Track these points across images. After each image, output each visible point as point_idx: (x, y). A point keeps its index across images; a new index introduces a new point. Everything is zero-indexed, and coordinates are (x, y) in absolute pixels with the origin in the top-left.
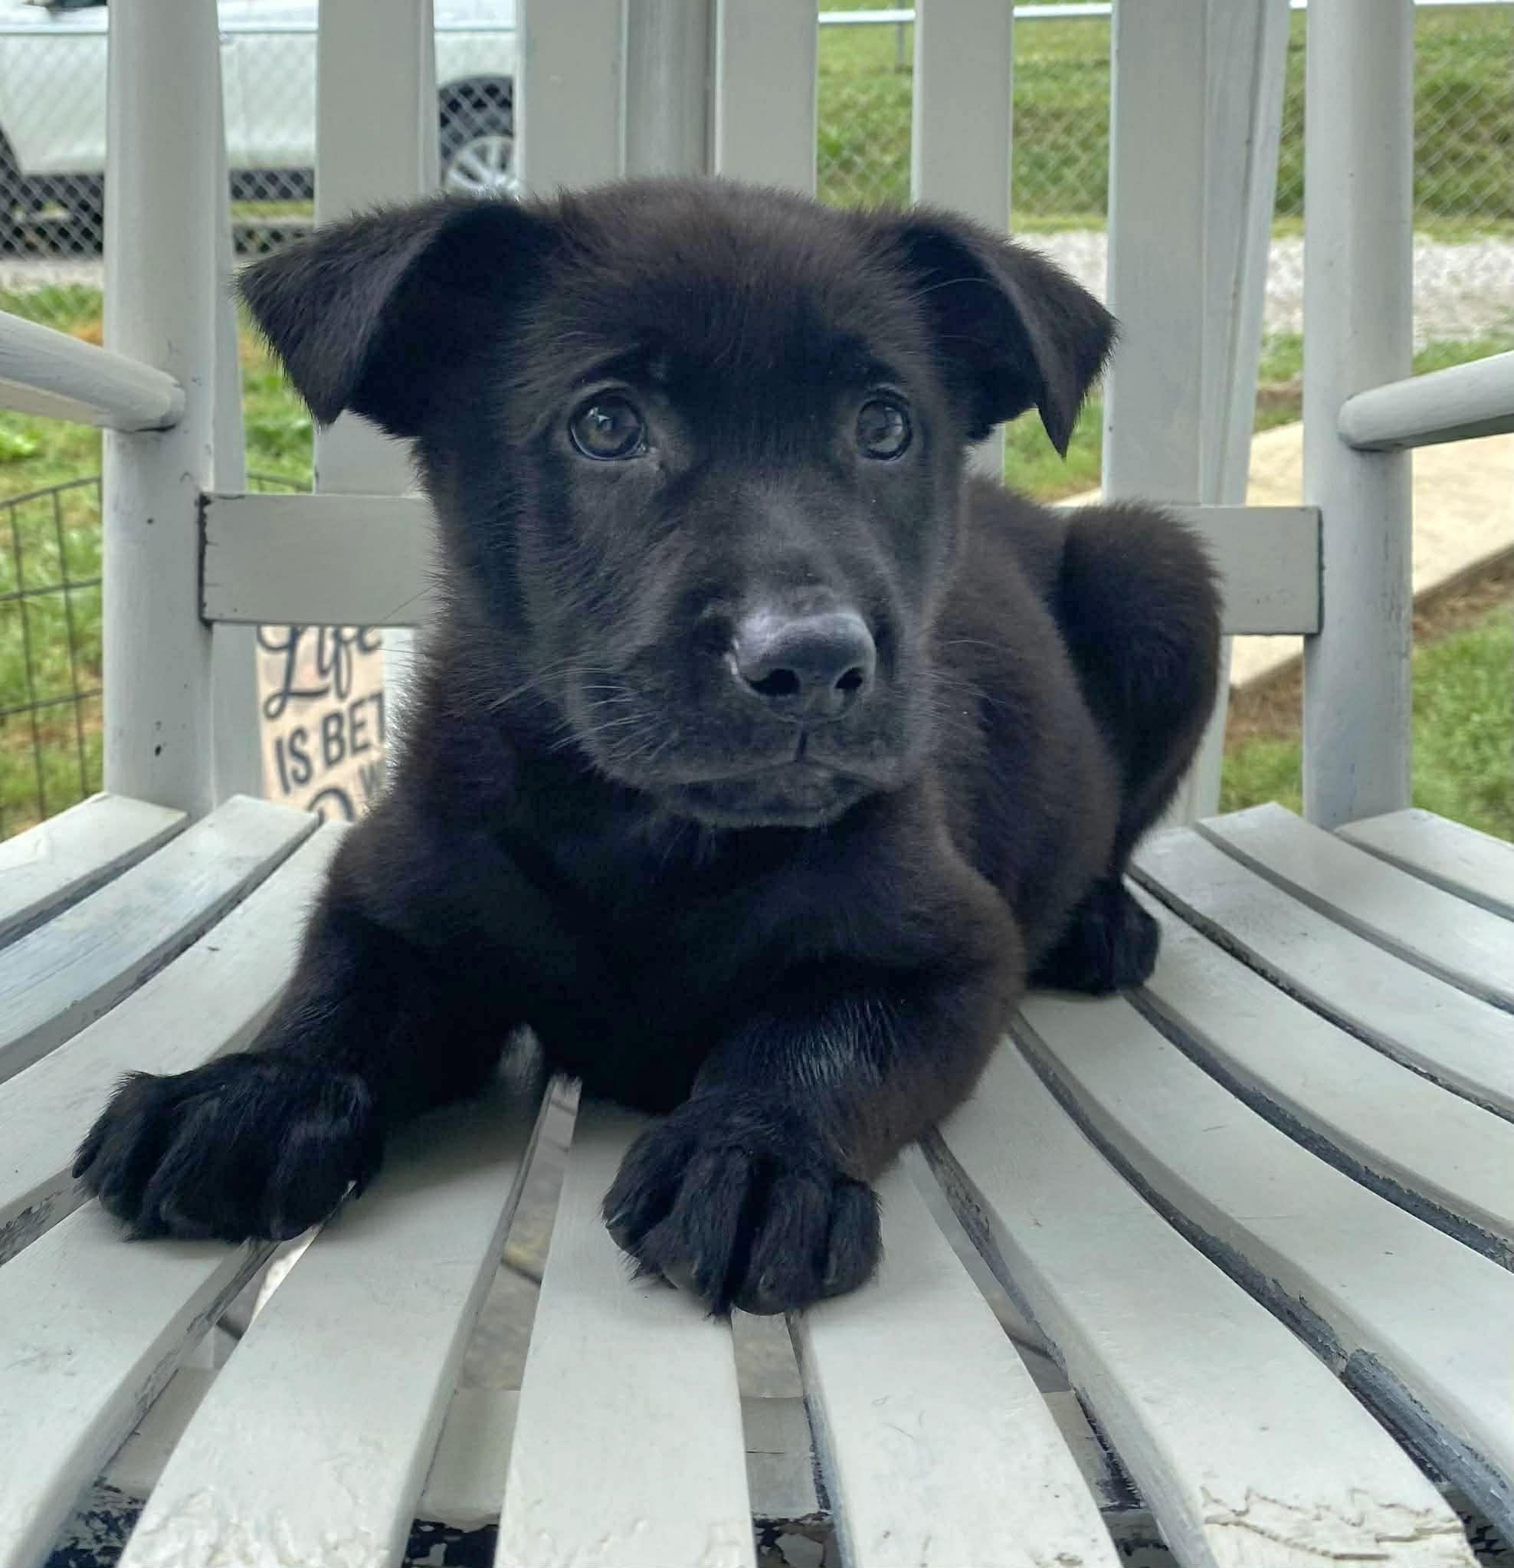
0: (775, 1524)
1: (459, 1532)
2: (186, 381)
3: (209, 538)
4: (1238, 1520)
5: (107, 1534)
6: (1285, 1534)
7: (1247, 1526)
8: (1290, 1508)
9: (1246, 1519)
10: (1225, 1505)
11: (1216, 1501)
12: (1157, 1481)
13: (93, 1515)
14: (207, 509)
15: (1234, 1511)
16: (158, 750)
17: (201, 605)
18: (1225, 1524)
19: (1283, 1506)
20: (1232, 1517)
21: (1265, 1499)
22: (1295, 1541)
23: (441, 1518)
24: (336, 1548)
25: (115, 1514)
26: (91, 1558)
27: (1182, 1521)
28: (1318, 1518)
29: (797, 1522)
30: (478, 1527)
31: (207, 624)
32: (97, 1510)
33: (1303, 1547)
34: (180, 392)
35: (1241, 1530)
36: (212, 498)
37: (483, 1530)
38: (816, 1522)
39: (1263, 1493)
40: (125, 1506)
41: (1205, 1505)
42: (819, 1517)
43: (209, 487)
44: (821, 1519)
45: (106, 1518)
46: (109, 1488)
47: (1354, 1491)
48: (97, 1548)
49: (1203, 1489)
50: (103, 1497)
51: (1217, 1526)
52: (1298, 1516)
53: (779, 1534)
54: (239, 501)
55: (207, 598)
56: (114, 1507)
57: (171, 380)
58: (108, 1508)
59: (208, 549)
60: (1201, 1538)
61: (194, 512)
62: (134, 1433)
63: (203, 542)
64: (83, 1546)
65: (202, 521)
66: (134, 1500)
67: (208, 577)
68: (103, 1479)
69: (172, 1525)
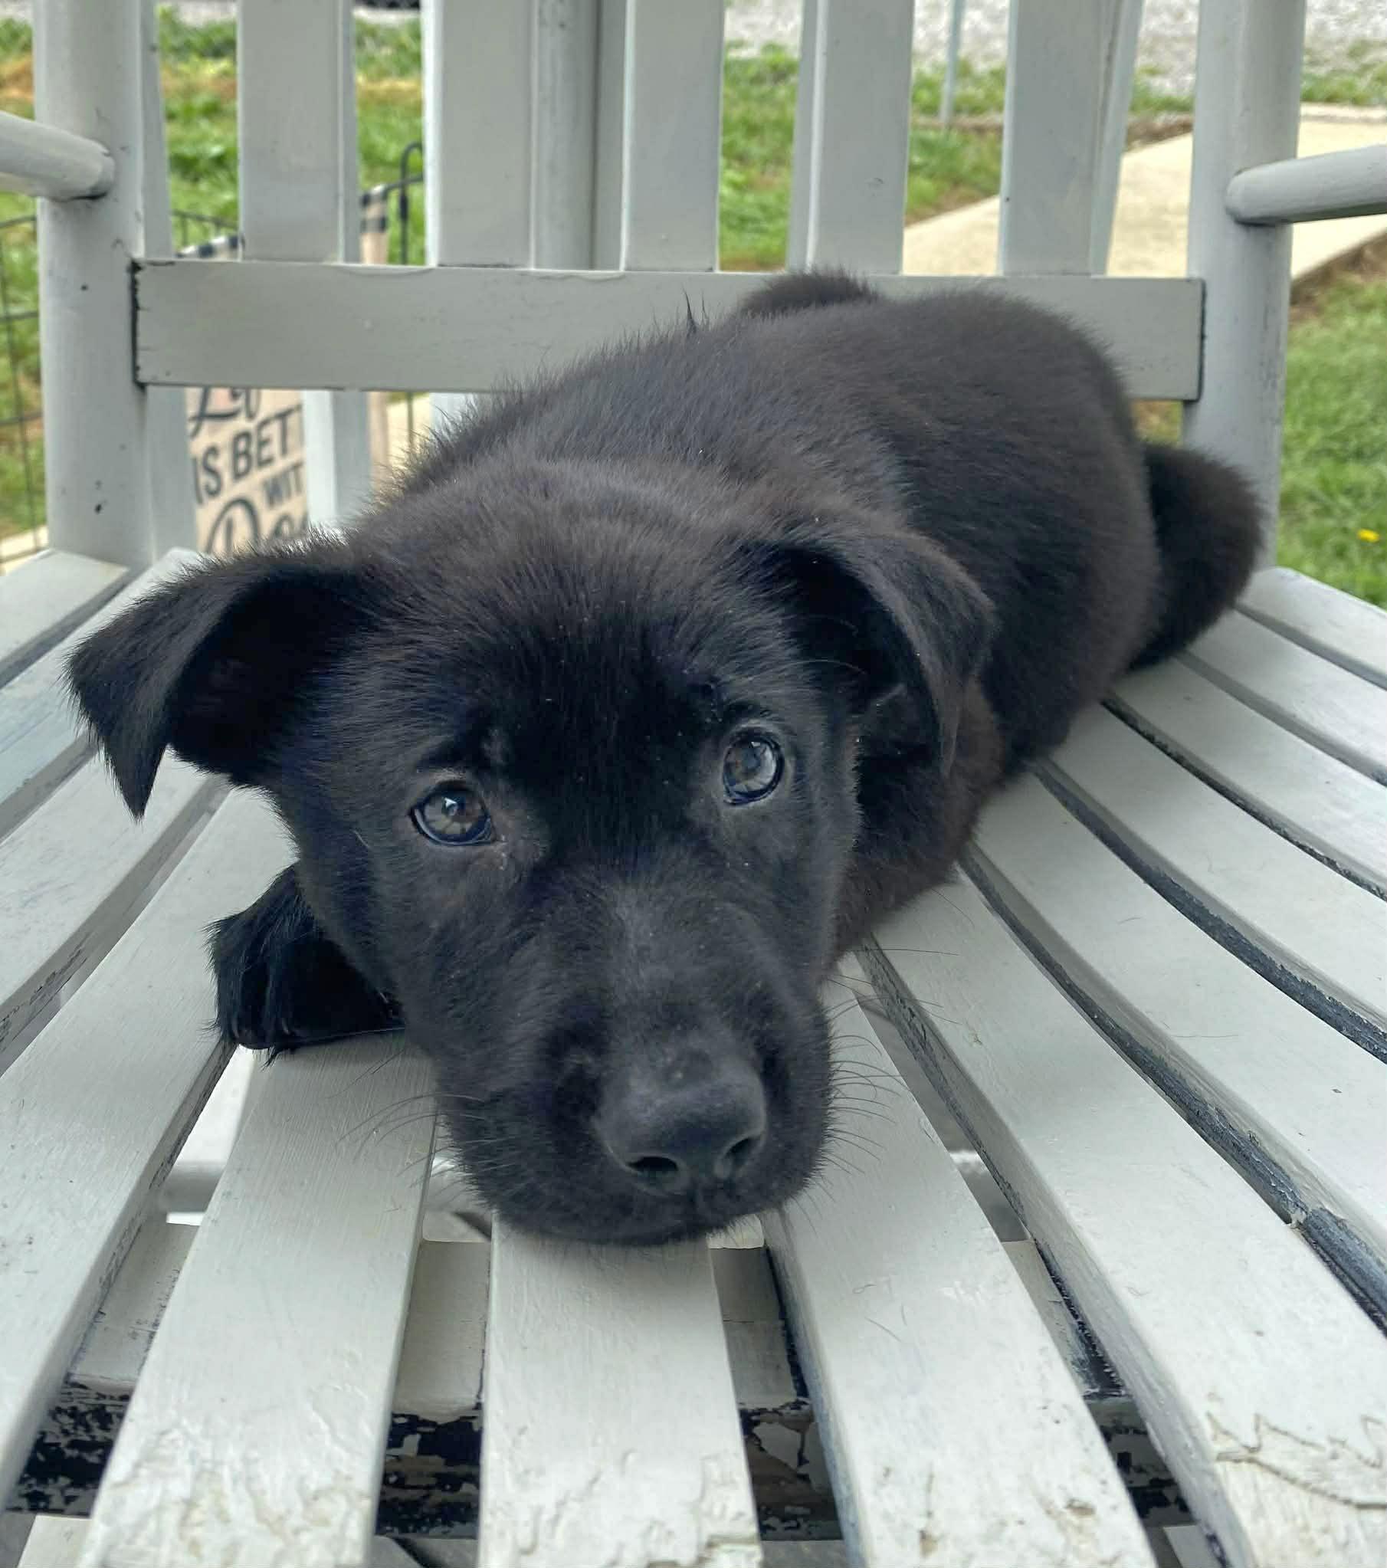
0: (754, 1413)
1: (434, 1424)
2: (116, 149)
3: (142, 302)
4: (1251, 1456)
5: (75, 1428)
6: (1302, 1476)
7: (1261, 1465)
8: (1303, 1443)
9: (1261, 1456)
10: (1236, 1439)
11: (1226, 1433)
12: (1150, 1387)
13: (59, 1410)
14: (139, 276)
15: (1246, 1447)
16: (98, 508)
17: (135, 368)
18: (1237, 1461)
19: (1296, 1439)
20: (1244, 1453)
21: (1275, 1429)
22: (1314, 1485)
23: (417, 1412)
24: (316, 1498)
25: (82, 1408)
26: (58, 1450)
27: (1186, 1447)
28: (1334, 1456)
29: (775, 1411)
30: (457, 1419)
31: (142, 386)
32: (64, 1406)
33: (1322, 1493)
34: (110, 161)
35: (1254, 1468)
36: (143, 265)
37: (457, 1422)
38: (794, 1412)
39: (1274, 1423)
40: (93, 1401)
41: (1215, 1438)
42: (797, 1405)
43: (139, 253)
44: (799, 1408)
45: (73, 1413)
46: (74, 1384)
47: (1366, 1419)
48: (64, 1441)
49: (1209, 1416)
50: (70, 1393)
51: (1229, 1465)
52: (1313, 1453)
53: (757, 1423)
54: (169, 268)
55: (140, 362)
56: (81, 1403)
57: (100, 148)
58: (74, 1404)
59: (141, 314)
60: (1213, 1474)
61: (124, 278)
62: (100, 1313)
63: (135, 306)
64: (49, 1440)
65: (134, 286)
66: (102, 1396)
67: (142, 341)
68: (69, 1375)
69: (143, 1472)
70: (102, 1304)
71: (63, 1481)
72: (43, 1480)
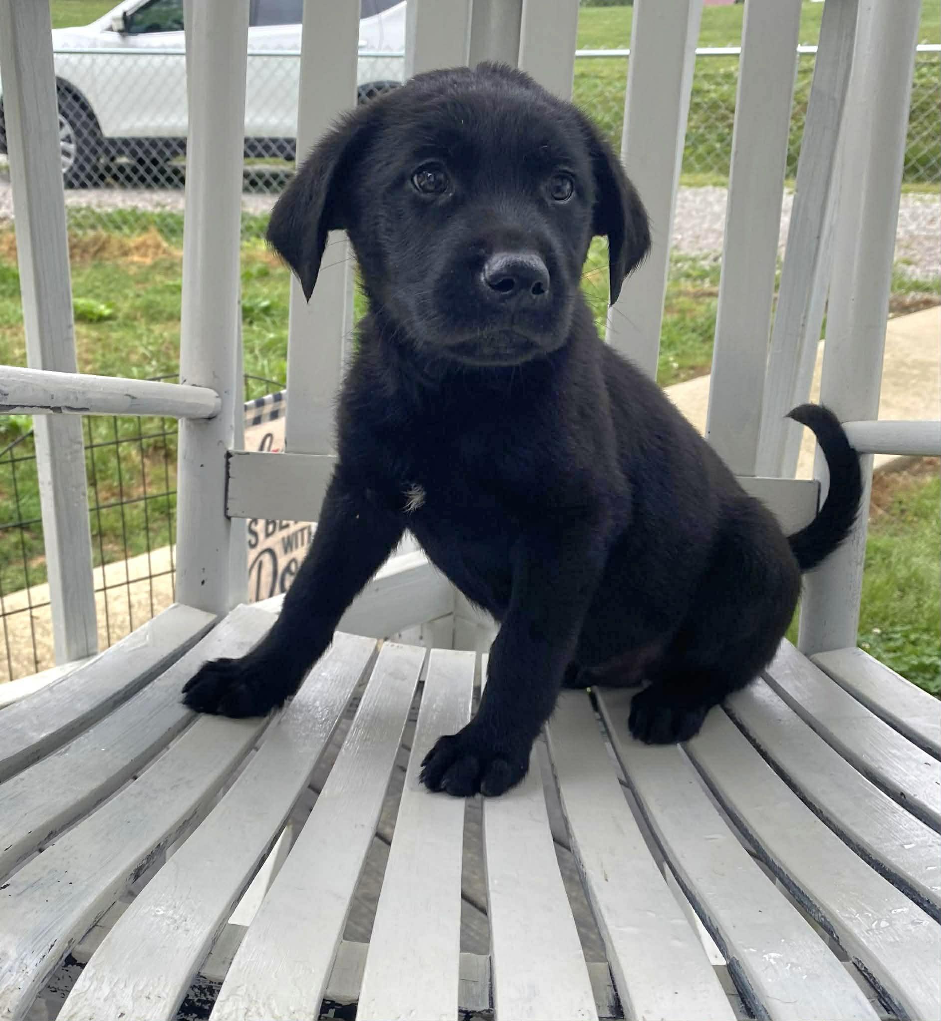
0: (470, 1012)
1: (340, 1005)
2: (222, 392)
3: (231, 475)
5: (200, 994)
13: (194, 986)
14: (230, 460)
16: (203, 583)
17: (226, 509)
23: (334, 999)
24: (293, 1013)
25: (204, 986)
26: (193, 1002)
29: (479, 1012)
30: (349, 1004)
31: (229, 518)
32: (197, 985)
34: (219, 400)
36: (233, 454)
38: (487, 1013)
40: (207, 984)
42: (488, 1011)
43: (231, 448)
45: (200, 988)
46: (201, 977)
48: (196, 999)
50: (199, 980)
53: (471, 1017)
54: (246, 456)
55: (229, 505)
56: (203, 984)
57: (215, 394)
58: (201, 984)
59: (230, 480)
61: (224, 460)
62: (210, 953)
63: (228, 476)
64: (190, 998)
65: (228, 464)
66: (211, 982)
67: (230, 494)
68: (199, 973)
69: (231, 998)
70: (211, 950)
71: (195, 1015)
72: (186, 1014)
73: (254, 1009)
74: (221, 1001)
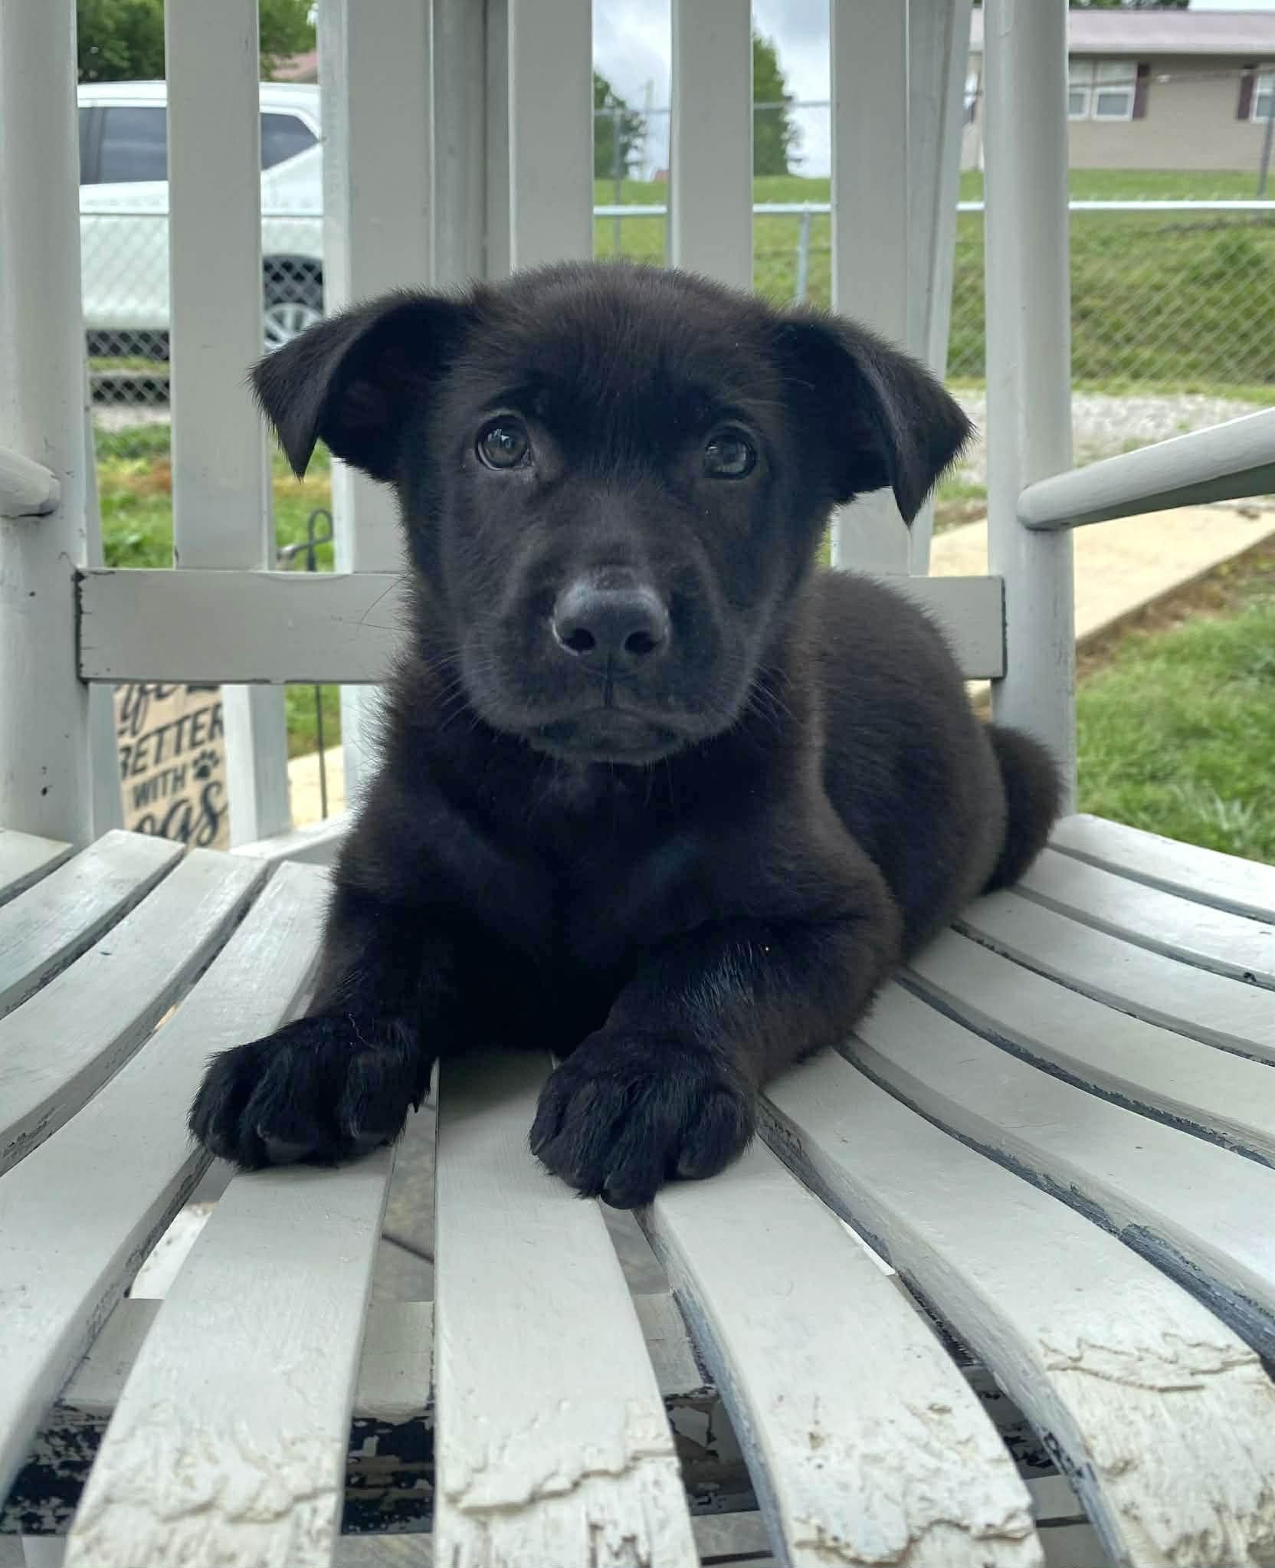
0: (668, 1399)
1: (388, 1426)
2: (61, 473)
3: (84, 609)
4: (1075, 1365)
5: (66, 1449)
6: (1117, 1374)
7: (1083, 1370)
8: (1116, 1353)
9: (1082, 1364)
10: (1062, 1354)
11: (1055, 1351)
12: (993, 1339)
13: (52, 1433)
14: (82, 584)
15: (1070, 1358)
16: (45, 791)
17: (79, 666)
18: (1064, 1370)
19: (1109, 1350)
20: (1069, 1363)
21: (1093, 1346)
22: (1125, 1379)
23: (374, 1415)
25: (73, 1430)
26: (52, 1472)
27: (1025, 1372)
28: (1141, 1359)
29: (685, 1396)
30: (406, 1420)
31: (84, 682)
32: (57, 1429)
33: (1132, 1384)
34: (56, 482)
35: (1078, 1373)
36: (85, 574)
37: (411, 1422)
38: (702, 1396)
39: (1092, 1341)
40: (83, 1423)
41: (1046, 1355)
42: (704, 1391)
43: (82, 565)
44: (706, 1392)
45: (65, 1435)
46: (67, 1408)
47: (1165, 1335)
48: (56, 1463)
49: (1041, 1342)
50: (61, 1417)
51: (1058, 1373)
52: (1124, 1358)
53: (670, 1408)
54: (111, 575)
55: (83, 660)
56: (72, 1425)
57: (47, 471)
58: (66, 1426)
59: (84, 618)
60: (1046, 1383)
61: (69, 587)
62: (85, 1357)
63: (79, 611)
64: (44, 1461)
65: (78, 594)
66: (91, 1417)
67: (85, 641)
68: (61, 1400)
69: (139, 1433)
70: (88, 1351)
71: (55, 1501)
72: (36, 1502)
73: (196, 1448)
74: (116, 1442)
